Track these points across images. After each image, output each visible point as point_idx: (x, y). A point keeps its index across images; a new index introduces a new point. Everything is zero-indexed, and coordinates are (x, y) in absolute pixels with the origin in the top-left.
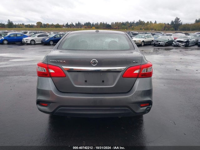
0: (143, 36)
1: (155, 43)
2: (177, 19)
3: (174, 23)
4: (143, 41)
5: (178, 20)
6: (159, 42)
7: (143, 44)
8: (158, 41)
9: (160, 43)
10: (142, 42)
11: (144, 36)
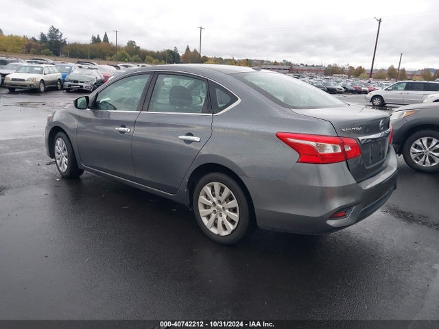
0: (36, 69)
1: (70, 85)
2: (54, 31)
3: (49, 39)
4: (42, 80)
5: (56, 32)
6: (80, 84)
7: (42, 89)
8: (77, 82)
9: (81, 86)
10: (40, 82)
11: (39, 69)
